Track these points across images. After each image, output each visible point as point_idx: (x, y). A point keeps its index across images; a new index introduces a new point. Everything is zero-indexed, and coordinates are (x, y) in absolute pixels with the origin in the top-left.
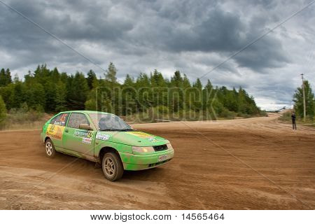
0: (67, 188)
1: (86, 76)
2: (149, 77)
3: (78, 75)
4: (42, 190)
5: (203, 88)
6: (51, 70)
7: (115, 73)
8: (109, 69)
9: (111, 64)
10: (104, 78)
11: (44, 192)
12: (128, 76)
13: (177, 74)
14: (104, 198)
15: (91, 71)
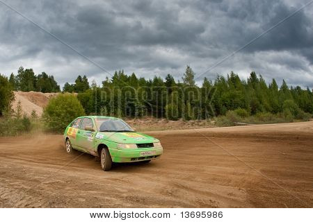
0: (148, 192)
1: (165, 81)
2: (226, 79)
3: (156, 80)
4: (124, 193)
5: (279, 89)
6: (128, 76)
7: (193, 76)
8: (187, 72)
9: (189, 67)
10: (182, 82)
11: (125, 195)
12: (206, 79)
13: (253, 75)
14: (186, 203)
15: (169, 75)
